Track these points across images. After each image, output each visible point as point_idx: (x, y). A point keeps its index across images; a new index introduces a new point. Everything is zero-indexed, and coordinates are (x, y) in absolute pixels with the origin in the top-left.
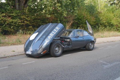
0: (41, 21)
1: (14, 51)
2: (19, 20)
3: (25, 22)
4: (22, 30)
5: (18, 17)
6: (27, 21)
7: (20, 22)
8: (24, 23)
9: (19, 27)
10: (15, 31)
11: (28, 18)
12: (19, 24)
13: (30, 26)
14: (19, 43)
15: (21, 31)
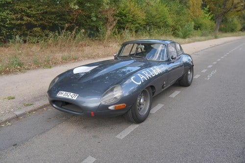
0: (57, 16)
1: (13, 98)
2: (11, 14)
3: (25, 18)
4: (20, 36)
5: (7, 6)
6: (28, 16)
7: (13, 19)
8: (23, 20)
9: (11, 29)
10: (5, 37)
11: (31, 11)
12: (11, 24)
13: (35, 26)
14: (19, 67)
15: (17, 37)
